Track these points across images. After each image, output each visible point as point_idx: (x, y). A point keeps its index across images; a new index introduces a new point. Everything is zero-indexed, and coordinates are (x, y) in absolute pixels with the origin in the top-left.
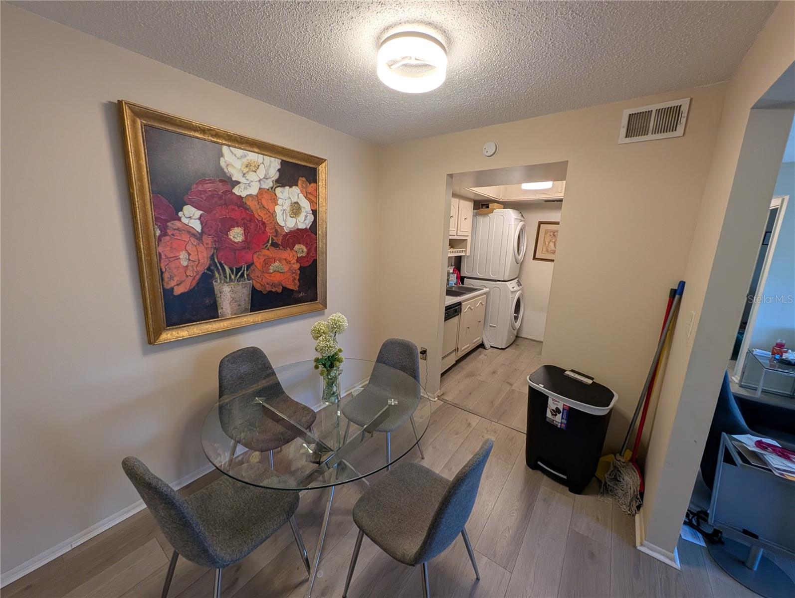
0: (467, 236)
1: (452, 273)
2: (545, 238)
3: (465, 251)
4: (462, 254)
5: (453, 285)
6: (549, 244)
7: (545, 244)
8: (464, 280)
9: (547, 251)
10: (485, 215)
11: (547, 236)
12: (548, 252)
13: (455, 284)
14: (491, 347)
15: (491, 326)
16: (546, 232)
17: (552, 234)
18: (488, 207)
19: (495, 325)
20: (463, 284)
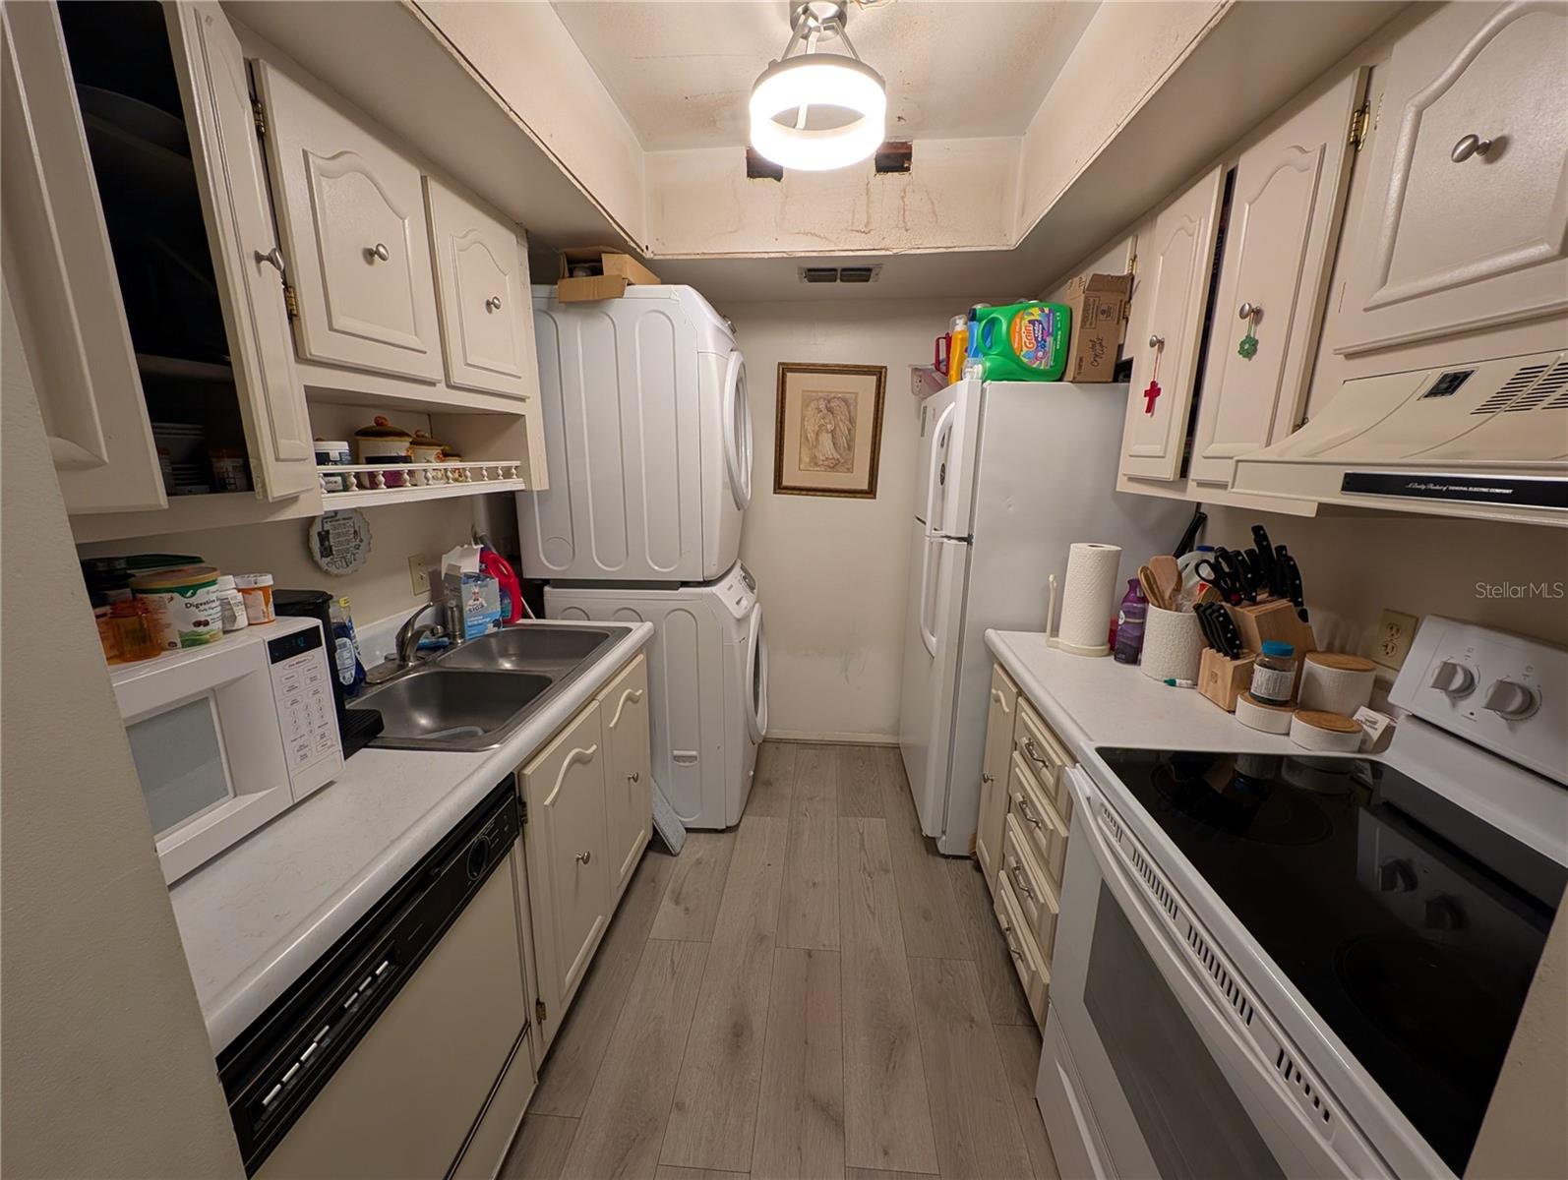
0: (522, 400)
1: (476, 578)
2: (803, 419)
3: (524, 472)
4: (514, 484)
5: (491, 629)
6: (817, 439)
7: (807, 439)
8: (541, 595)
9: (814, 461)
10: (592, 306)
11: (810, 411)
12: (816, 464)
13: (497, 624)
14: (688, 830)
15: (677, 758)
16: (808, 399)
17: (822, 405)
18: (596, 270)
19: (694, 753)
20: (540, 614)
